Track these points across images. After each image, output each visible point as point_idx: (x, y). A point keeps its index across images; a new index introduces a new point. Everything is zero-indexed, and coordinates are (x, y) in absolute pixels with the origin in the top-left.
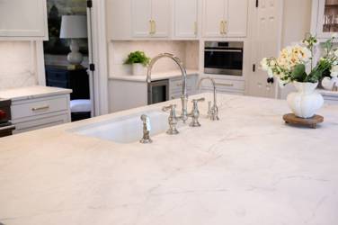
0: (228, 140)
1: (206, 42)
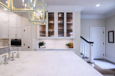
0: (24, 63)
1: (11, 39)
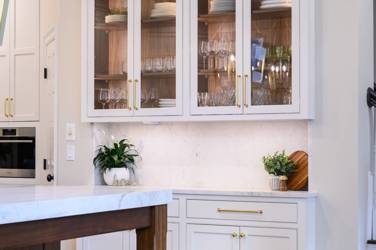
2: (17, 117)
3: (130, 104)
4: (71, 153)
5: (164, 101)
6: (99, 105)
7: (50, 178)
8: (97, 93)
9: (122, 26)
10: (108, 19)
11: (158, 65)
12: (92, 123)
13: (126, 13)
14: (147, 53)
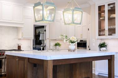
2: (83, 38)
3: (106, 35)
4: (94, 45)
5: (113, 34)
6: (99, 35)
7: (90, 49)
8: (99, 33)
9: (104, 20)
10: (101, 18)
11: (112, 27)
12: (98, 39)
13: (105, 17)
14: (109, 25)
